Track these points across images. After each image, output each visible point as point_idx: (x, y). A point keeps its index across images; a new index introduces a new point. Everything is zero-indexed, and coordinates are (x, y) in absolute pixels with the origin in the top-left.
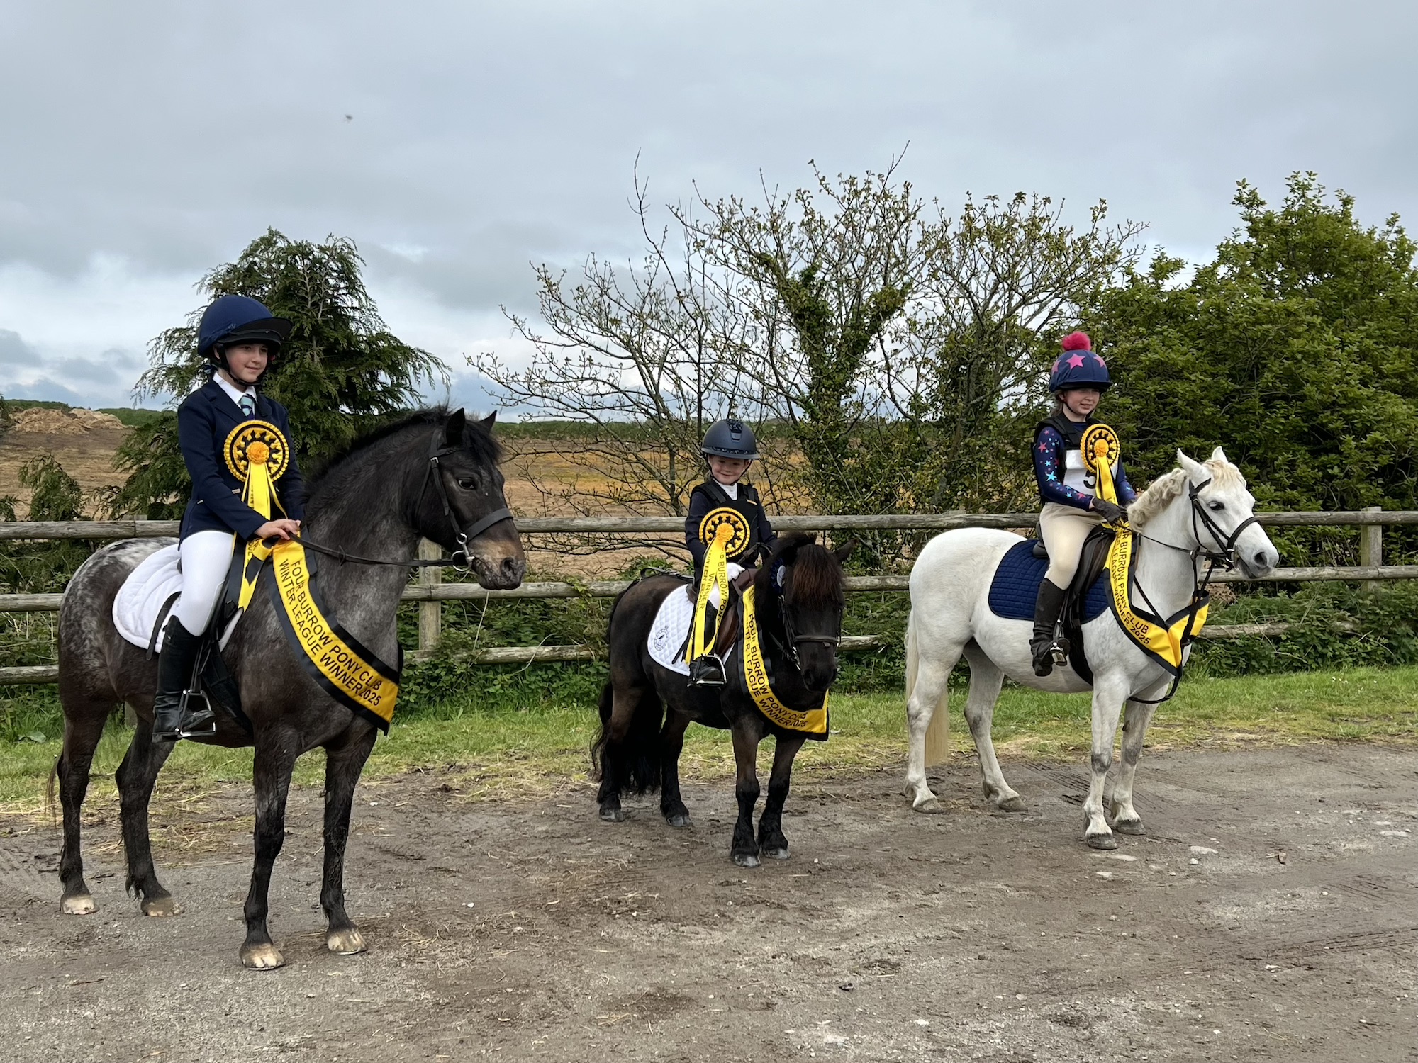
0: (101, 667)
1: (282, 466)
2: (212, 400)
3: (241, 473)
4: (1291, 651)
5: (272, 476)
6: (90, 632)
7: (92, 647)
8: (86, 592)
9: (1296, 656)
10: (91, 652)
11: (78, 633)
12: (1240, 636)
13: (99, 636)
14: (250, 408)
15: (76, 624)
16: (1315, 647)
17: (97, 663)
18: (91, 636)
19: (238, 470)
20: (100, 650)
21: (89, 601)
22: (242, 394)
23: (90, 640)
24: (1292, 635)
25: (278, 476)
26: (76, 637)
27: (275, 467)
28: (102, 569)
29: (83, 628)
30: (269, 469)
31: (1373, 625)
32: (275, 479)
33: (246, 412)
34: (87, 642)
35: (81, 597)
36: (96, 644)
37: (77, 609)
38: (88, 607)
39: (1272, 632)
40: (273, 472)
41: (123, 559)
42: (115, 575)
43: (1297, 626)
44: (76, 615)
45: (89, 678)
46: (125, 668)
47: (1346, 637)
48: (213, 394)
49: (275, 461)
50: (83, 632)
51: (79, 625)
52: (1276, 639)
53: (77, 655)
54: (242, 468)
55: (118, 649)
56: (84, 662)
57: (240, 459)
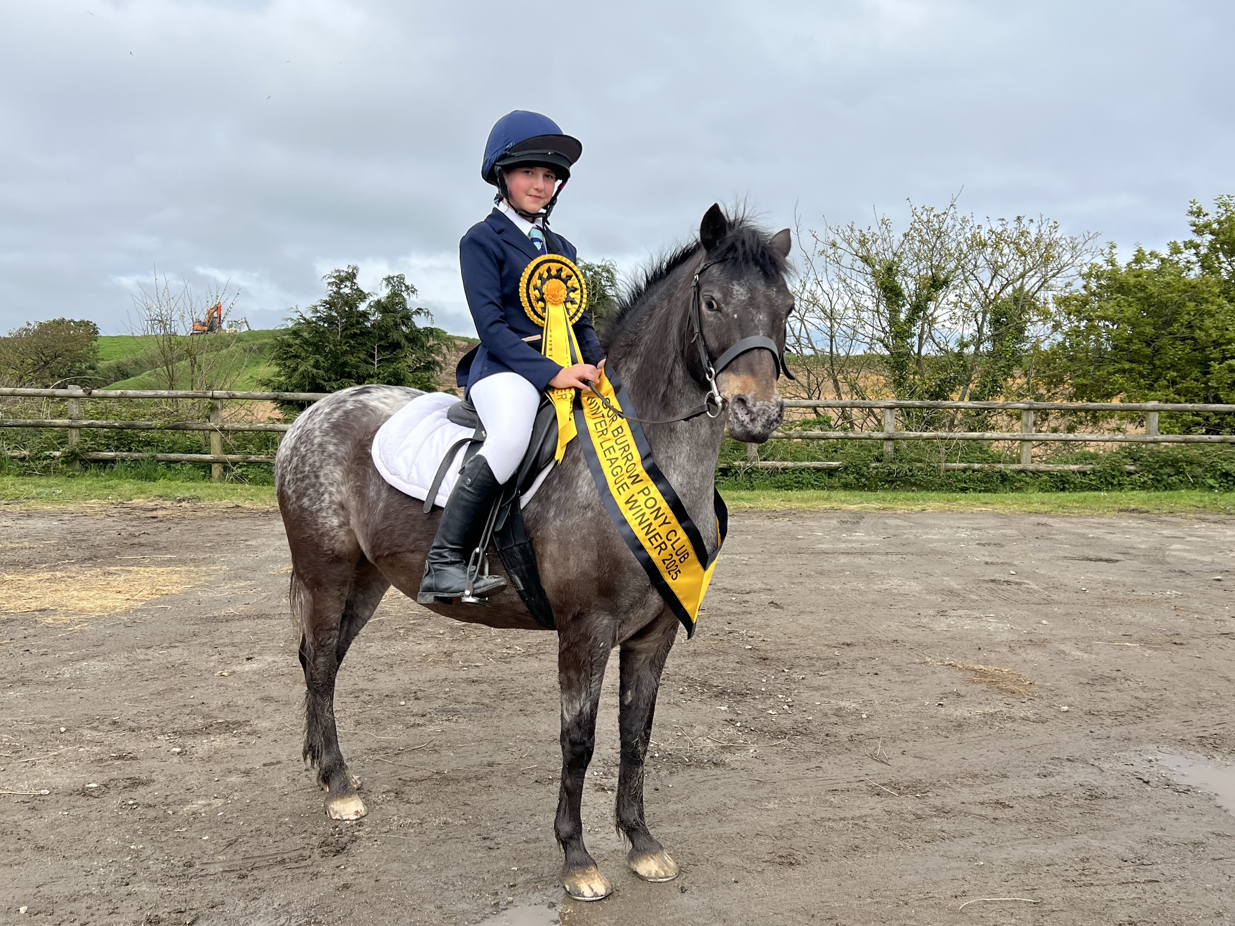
0: (340, 526)
1: (580, 306)
2: (500, 232)
3: (539, 316)
4: (1091, 480)
5: (571, 318)
6: (331, 484)
7: (331, 502)
8: (326, 438)
9: (1094, 483)
10: (330, 507)
11: (313, 486)
12: (1059, 471)
13: (343, 489)
14: (541, 241)
15: (312, 476)
16: (1106, 478)
17: (335, 522)
18: (333, 489)
19: (536, 313)
20: (342, 506)
21: (331, 448)
22: (532, 225)
23: (331, 494)
24: (1094, 472)
25: (577, 319)
26: (311, 491)
27: (573, 308)
28: (347, 413)
29: (322, 480)
30: (568, 310)
31: (1149, 469)
32: (574, 321)
33: (538, 245)
34: (326, 496)
35: (320, 445)
36: (337, 498)
37: (315, 458)
38: (330, 456)
39: (1082, 470)
40: (571, 314)
41: (373, 403)
42: (365, 419)
43: (1098, 468)
44: (312, 465)
45: (326, 538)
46: (388, 523)
47: (1130, 474)
48: (501, 225)
49: (573, 302)
50: (321, 485)
51: (317, 477)
52: (1084, 474)
53: (311, 512)
54: (539, 311)
55: (376, 503)
56: (320, 520)
57: (538, 300)
